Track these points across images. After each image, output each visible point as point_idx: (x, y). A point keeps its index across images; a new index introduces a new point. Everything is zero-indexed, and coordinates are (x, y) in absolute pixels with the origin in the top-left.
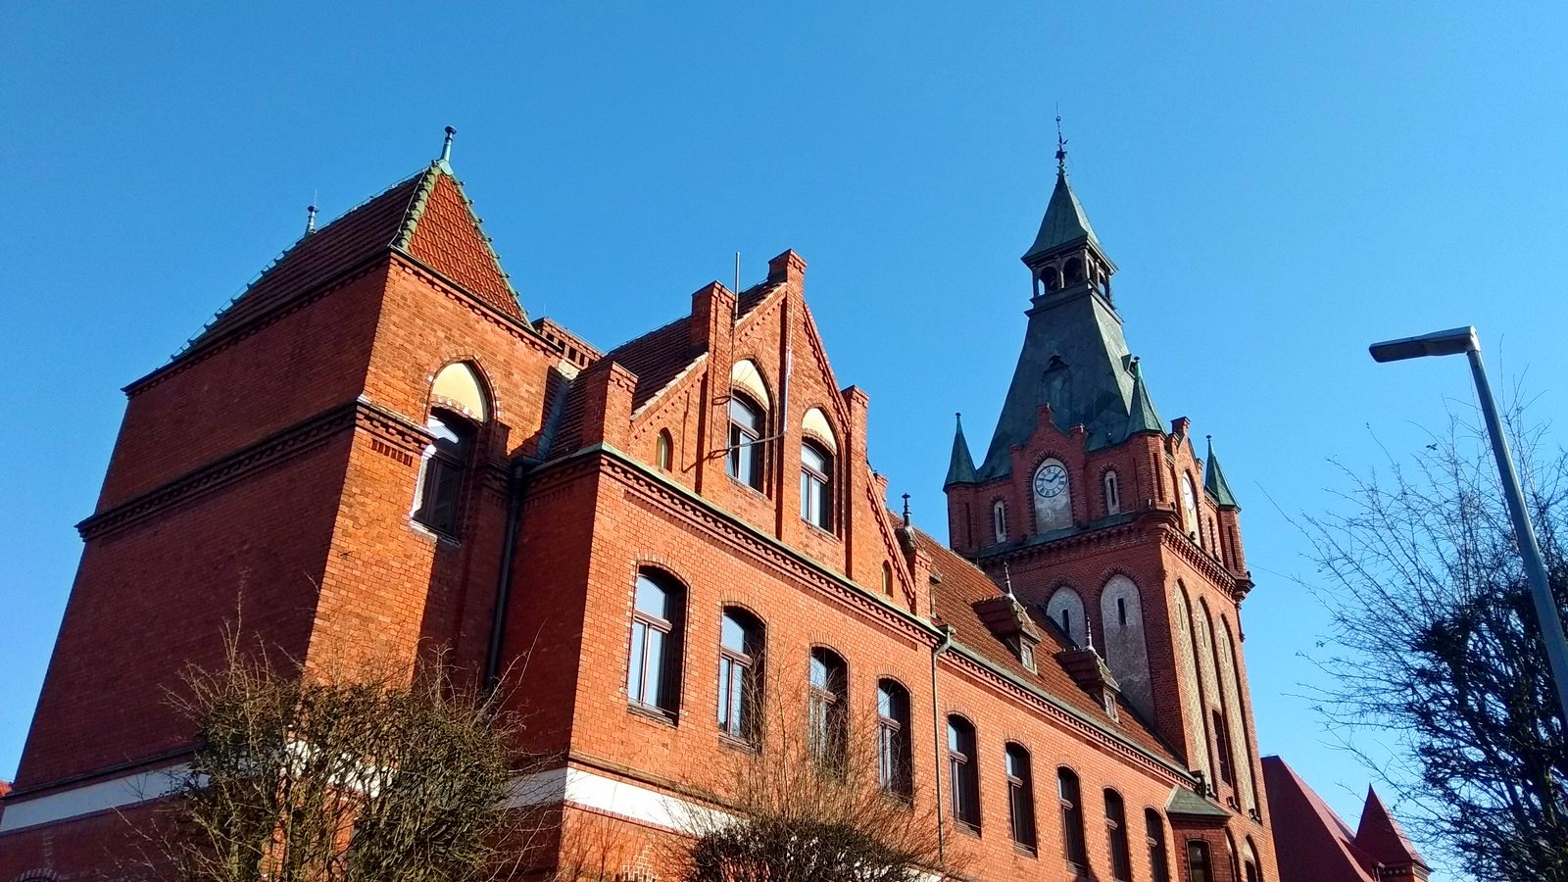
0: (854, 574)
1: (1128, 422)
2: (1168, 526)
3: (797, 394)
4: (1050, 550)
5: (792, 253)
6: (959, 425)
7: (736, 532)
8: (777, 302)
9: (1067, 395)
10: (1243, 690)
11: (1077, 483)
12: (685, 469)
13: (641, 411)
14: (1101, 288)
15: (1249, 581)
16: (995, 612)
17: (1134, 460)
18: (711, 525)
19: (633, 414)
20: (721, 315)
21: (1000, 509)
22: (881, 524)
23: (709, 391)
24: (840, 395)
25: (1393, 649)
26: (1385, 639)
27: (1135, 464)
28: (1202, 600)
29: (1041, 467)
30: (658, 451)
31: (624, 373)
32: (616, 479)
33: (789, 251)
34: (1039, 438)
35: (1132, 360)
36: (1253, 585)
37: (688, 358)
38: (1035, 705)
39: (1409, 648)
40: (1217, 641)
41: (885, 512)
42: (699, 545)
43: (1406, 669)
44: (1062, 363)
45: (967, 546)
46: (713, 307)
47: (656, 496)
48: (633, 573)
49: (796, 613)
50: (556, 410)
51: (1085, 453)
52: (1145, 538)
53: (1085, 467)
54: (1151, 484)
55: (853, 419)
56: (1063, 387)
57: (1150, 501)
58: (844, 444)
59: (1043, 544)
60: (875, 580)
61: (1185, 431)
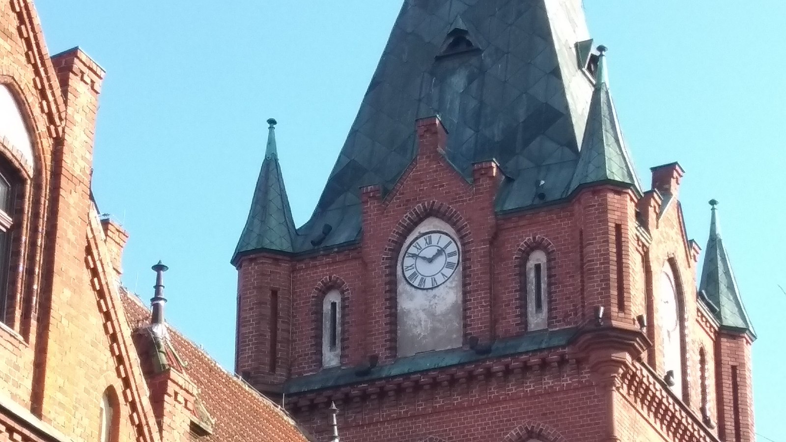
0: (47, 406)
1: (576, 162)
2: (628, 358)
4: (417, 387)
6: (271, 143)
9: (473, 104)
11: (476, 268)
17: (581, 232)
21: (334, 305)
22: (107, 316)
24: (49, 63)
27: (582, 242)
29: (415, 234)
34: (415, 179)
35: (594, 51)
41: (118, 296)
44: (469, 44)
45: (267, 368)
51: (496, 214)
52: (586, 376)
53: (494, 240)
54: (607, 280)
55: (70, 110)
56: (467, 90)
57: (602, 309)
58: (48, 157)
59: (406, 376)
60: (86, 422)
61: (676, 190)
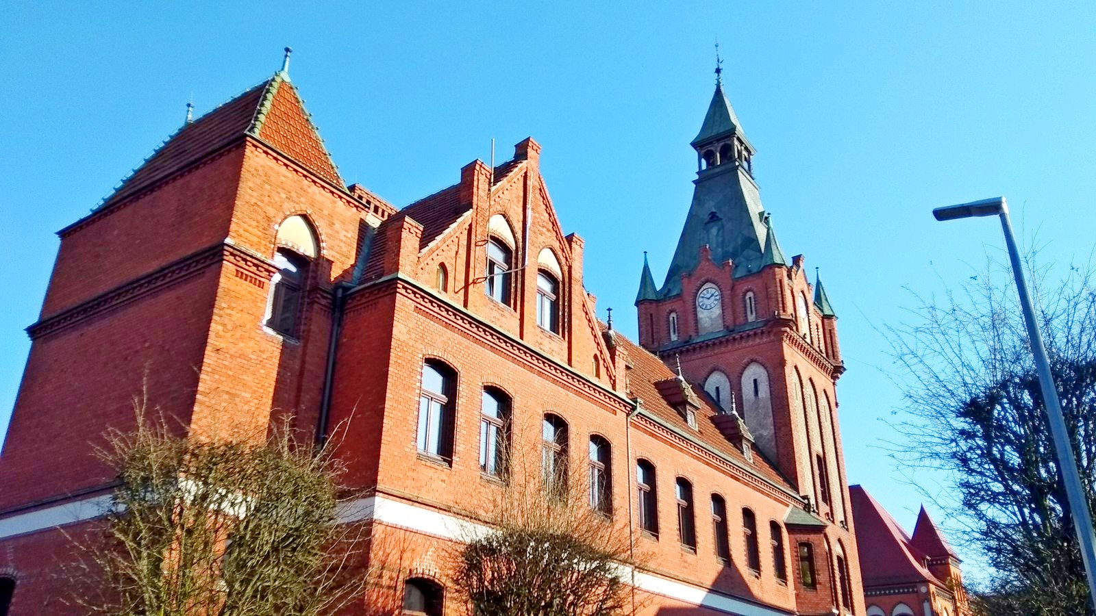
0: (573, 363)
1: (762, 258)
2: (788, 329)
3: (535, 239)
4: (708, 346)
5: (531, 139)
6: (646, 260)
7: (492, 335)
8: (521, 174)
9: (720, 239)
10: (837, 440)
11: (726, 300)
12: (456, 290)
13: (425, 250)
14: (745, 164)
15: (842, 367)
16: (670, 388)
17: (766, 284)
18: (475, 330)
19: (420, 252)
20: (481, 182)
21: (673, 318)
22: (592, 329)
23: (473, 237)
24: (564, 239)
25: (943, 416)
26: (938, 409)
27: (766, 287)
28: (811, 380)
29: (702, 289)
30: (438, 278)
31: (414, 224)
32: (409, 298)
33: (529, 138)
34: (700, 269)
35: (766, 215)
36: (845, 369)
37: (458, 213)
38: (697, 451)
39: (954, 415)
40: (820, 408)
41: (595, 321)
42: (466, 344)
43: (953, 430)
44: (717, 217)
45: (651, 343)
46: (476, 178)
47: (436, 309)
48: (420, 363)
49: (533, 390)
50: (365, 250)
51: (732, 280)
52: (772, 337)
53: (733, 289)
54: (778, 301)
55: (573, 255)
56: (717, 235)
57: (776, 312)
58: (567, 273)
59: (703, 342)
60: (588, 367)
61: (801, 264)
